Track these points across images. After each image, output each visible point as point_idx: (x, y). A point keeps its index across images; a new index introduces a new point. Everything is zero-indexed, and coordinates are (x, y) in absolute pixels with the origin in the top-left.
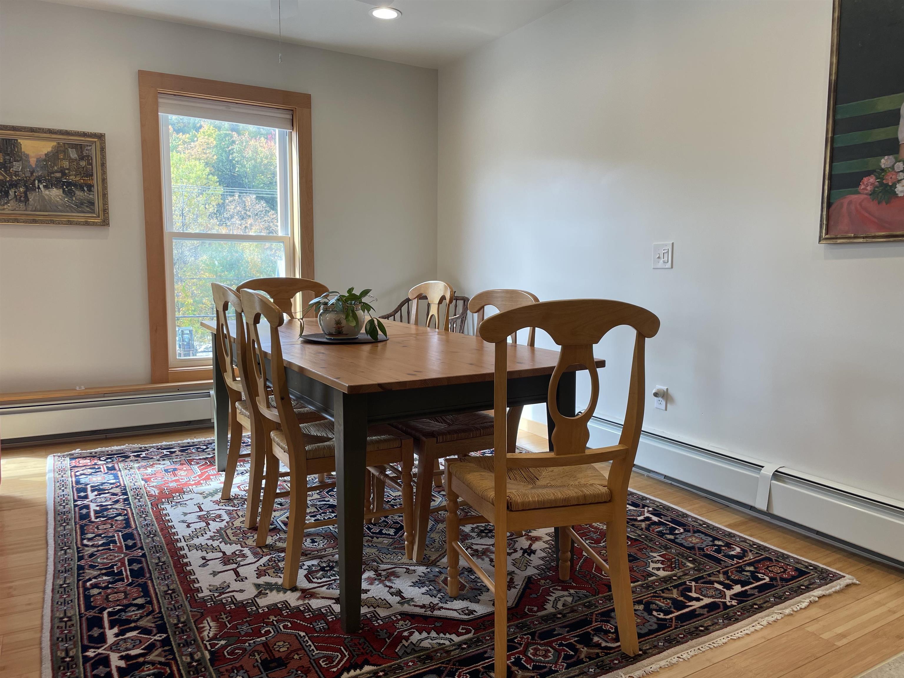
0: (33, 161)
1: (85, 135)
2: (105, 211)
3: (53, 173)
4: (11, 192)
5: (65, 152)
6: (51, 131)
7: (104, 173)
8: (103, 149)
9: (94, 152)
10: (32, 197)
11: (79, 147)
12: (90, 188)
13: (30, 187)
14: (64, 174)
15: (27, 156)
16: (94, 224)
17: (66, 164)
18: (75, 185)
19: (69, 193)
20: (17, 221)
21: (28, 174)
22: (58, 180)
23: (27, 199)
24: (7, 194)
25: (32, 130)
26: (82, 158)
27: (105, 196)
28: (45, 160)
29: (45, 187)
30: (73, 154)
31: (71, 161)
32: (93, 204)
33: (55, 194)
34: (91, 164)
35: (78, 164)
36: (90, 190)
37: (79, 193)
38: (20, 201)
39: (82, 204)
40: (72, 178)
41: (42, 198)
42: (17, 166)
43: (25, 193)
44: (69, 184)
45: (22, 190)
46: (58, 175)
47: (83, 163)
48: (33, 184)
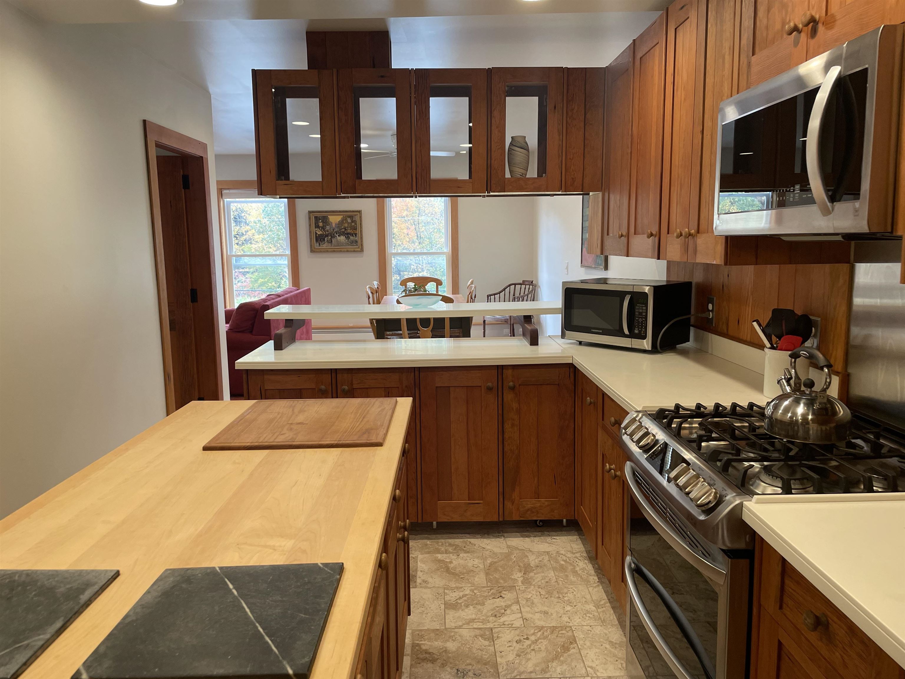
0: (334, 225)
1: (353, 211)
2: (362, 245)
3: (342, 229)
4: (326, 239)
5: (346, 220)
6: (340, 212)
7: (361, 227)
8: (361, 217)
9: (357, 218)
10: (333, 240)
11: (351, 217)
12: (356, 234)
13: (333, 236)
14: (346, 229)
15: (332, 223)
16: (357, 251)
17: (346, 225)
18: (350, 234)
19: (348, 238)
20: (327, 251)
21: (332, 231)
22: (343, 232)
23: (332, 241)
24: (324, 240)
25: (333, 212)
26: (352, 222)
27: (362, 238)
28: (338, 224)
29: (339, 236)
30: (349, 220)
31: (348, 223)
32: (357, 242)
33: (342, 238)
34: (356, 224)
35: (351, 224)
36: (356, 236)
37: (351, 238)
38: (329, 242)
39: (353, 242)
40: (349, 231)
41: (337, 241)
42: (328, 228)
43: (331, 239)
44: (348, 234)
45: (330, 237)
46: (343, 230)
47: (353, 224)
48: (334, 235)
